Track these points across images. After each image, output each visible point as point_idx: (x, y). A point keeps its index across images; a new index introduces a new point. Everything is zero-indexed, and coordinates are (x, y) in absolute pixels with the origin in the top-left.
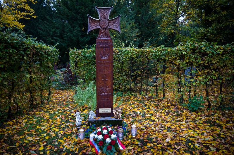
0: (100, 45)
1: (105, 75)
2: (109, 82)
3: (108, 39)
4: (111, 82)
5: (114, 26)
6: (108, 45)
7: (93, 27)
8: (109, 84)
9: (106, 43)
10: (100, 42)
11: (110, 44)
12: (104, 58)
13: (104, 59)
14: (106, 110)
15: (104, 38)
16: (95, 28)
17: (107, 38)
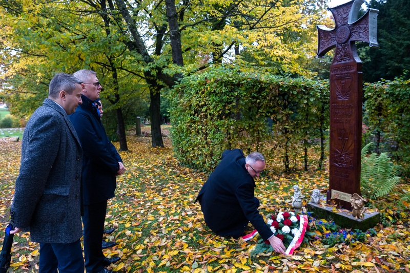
0: (336, 75)
1: (344, 129)
2: (350, 144)
3: (350, 61)
4: (353, 144)
5: (361, 34)
6: (348, 73)
7: (326, 44)
8: (350, 148)
9: (345, 69)
10: (335, 70)
11: (352, 71)
12: (343, 99)
13: (343, 101)
14: (343, 195)
15: (343, 62)
16: (328, 46)
17: (347, 61)
